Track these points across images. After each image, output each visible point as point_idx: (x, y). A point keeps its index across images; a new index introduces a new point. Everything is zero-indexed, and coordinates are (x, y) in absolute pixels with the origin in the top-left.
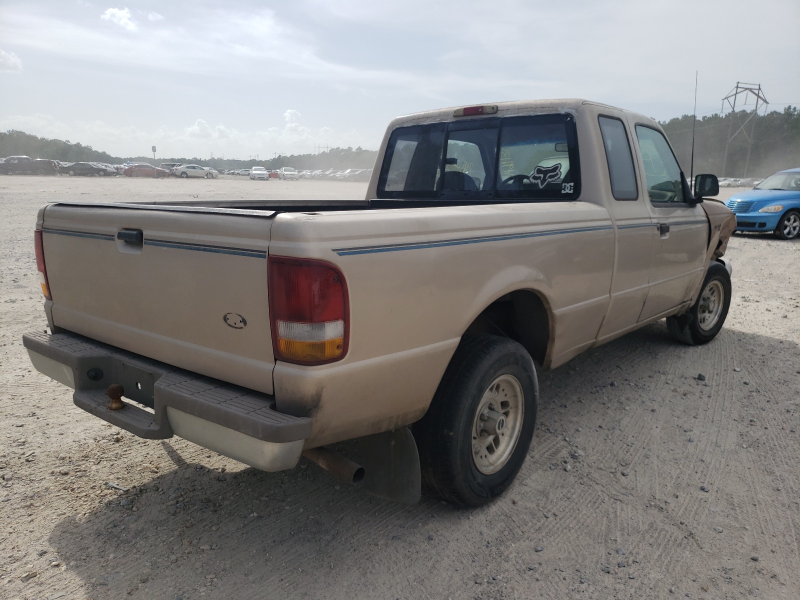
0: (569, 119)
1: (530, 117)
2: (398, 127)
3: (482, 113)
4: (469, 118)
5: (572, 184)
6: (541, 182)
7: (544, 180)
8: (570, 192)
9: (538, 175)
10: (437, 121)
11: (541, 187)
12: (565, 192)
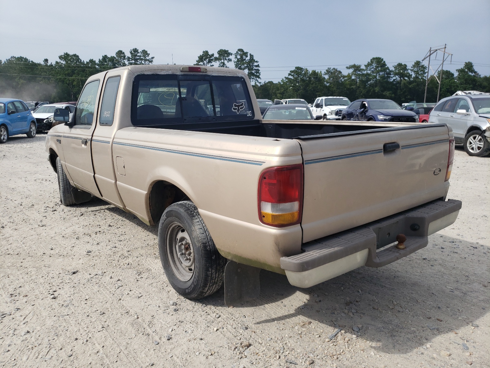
0: (243, 80)
1: (225, 77)
2: (139, 73)
3: (200, 72)
4: (192, 73)
5: (251, 112)
6: (237, 111)
7: (238, 110)
8: (250, 115)
9: (236, 108)
10: (170, 73)
11: (238, 114)
12: (249, 116)
